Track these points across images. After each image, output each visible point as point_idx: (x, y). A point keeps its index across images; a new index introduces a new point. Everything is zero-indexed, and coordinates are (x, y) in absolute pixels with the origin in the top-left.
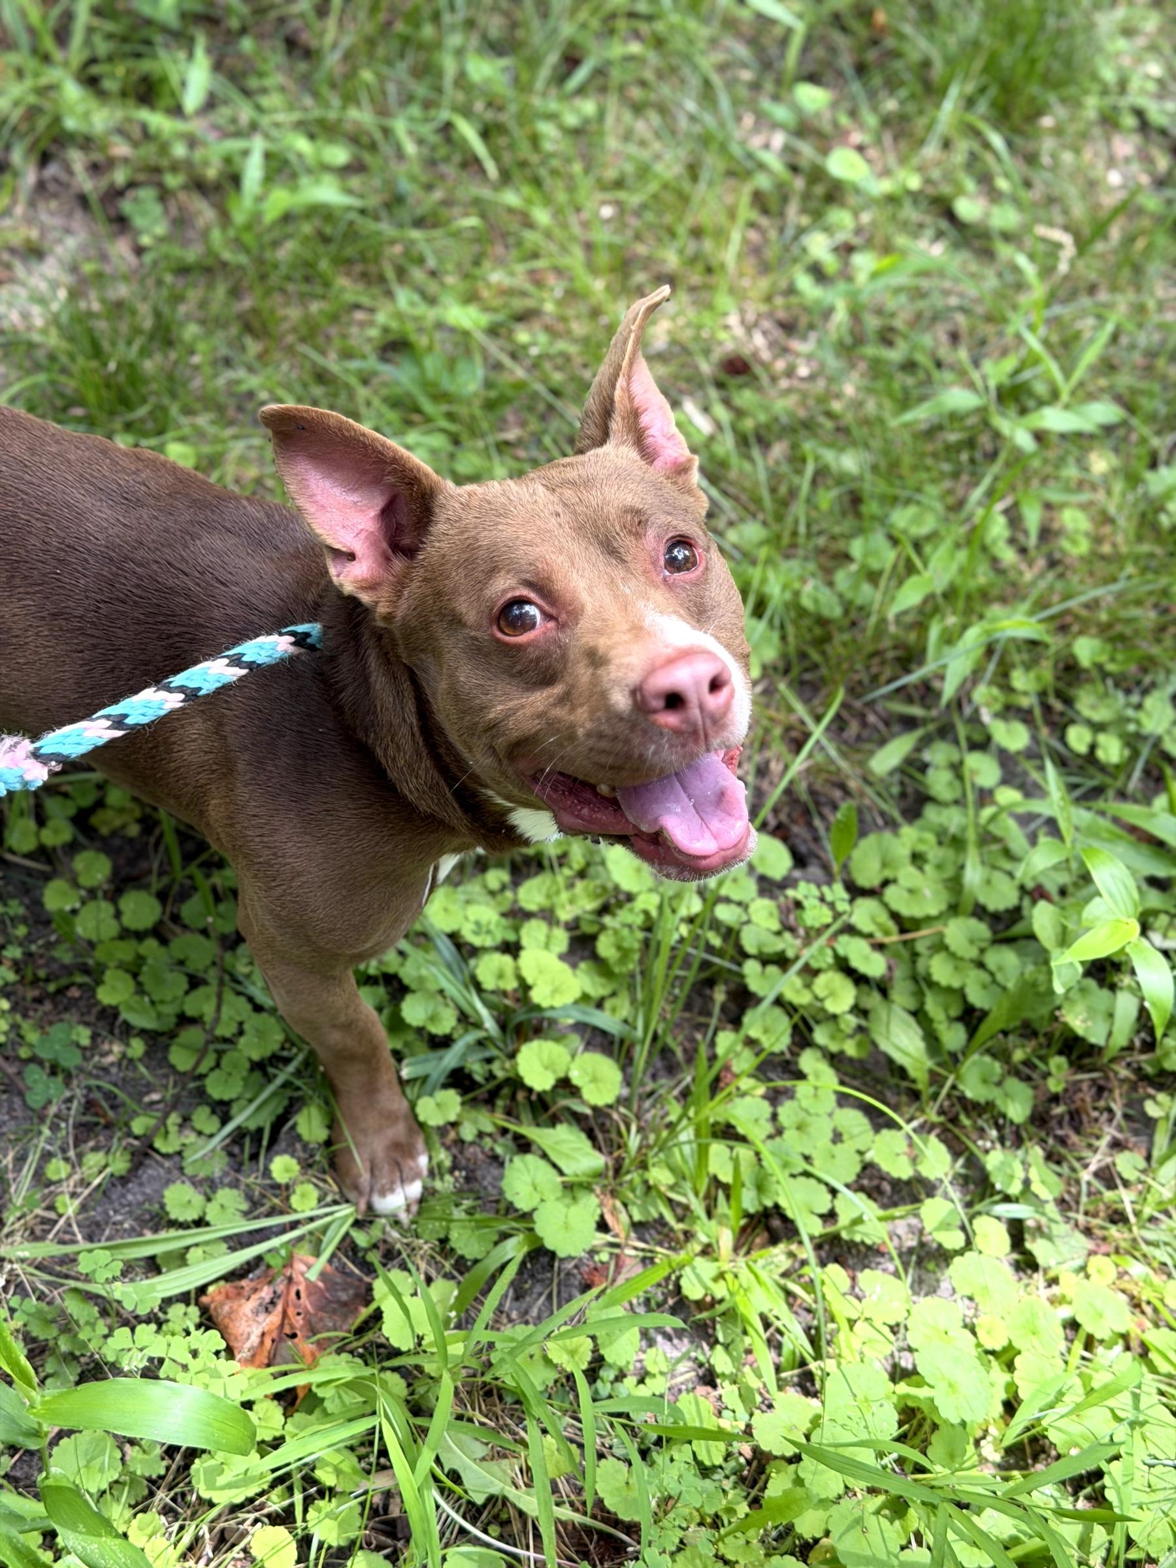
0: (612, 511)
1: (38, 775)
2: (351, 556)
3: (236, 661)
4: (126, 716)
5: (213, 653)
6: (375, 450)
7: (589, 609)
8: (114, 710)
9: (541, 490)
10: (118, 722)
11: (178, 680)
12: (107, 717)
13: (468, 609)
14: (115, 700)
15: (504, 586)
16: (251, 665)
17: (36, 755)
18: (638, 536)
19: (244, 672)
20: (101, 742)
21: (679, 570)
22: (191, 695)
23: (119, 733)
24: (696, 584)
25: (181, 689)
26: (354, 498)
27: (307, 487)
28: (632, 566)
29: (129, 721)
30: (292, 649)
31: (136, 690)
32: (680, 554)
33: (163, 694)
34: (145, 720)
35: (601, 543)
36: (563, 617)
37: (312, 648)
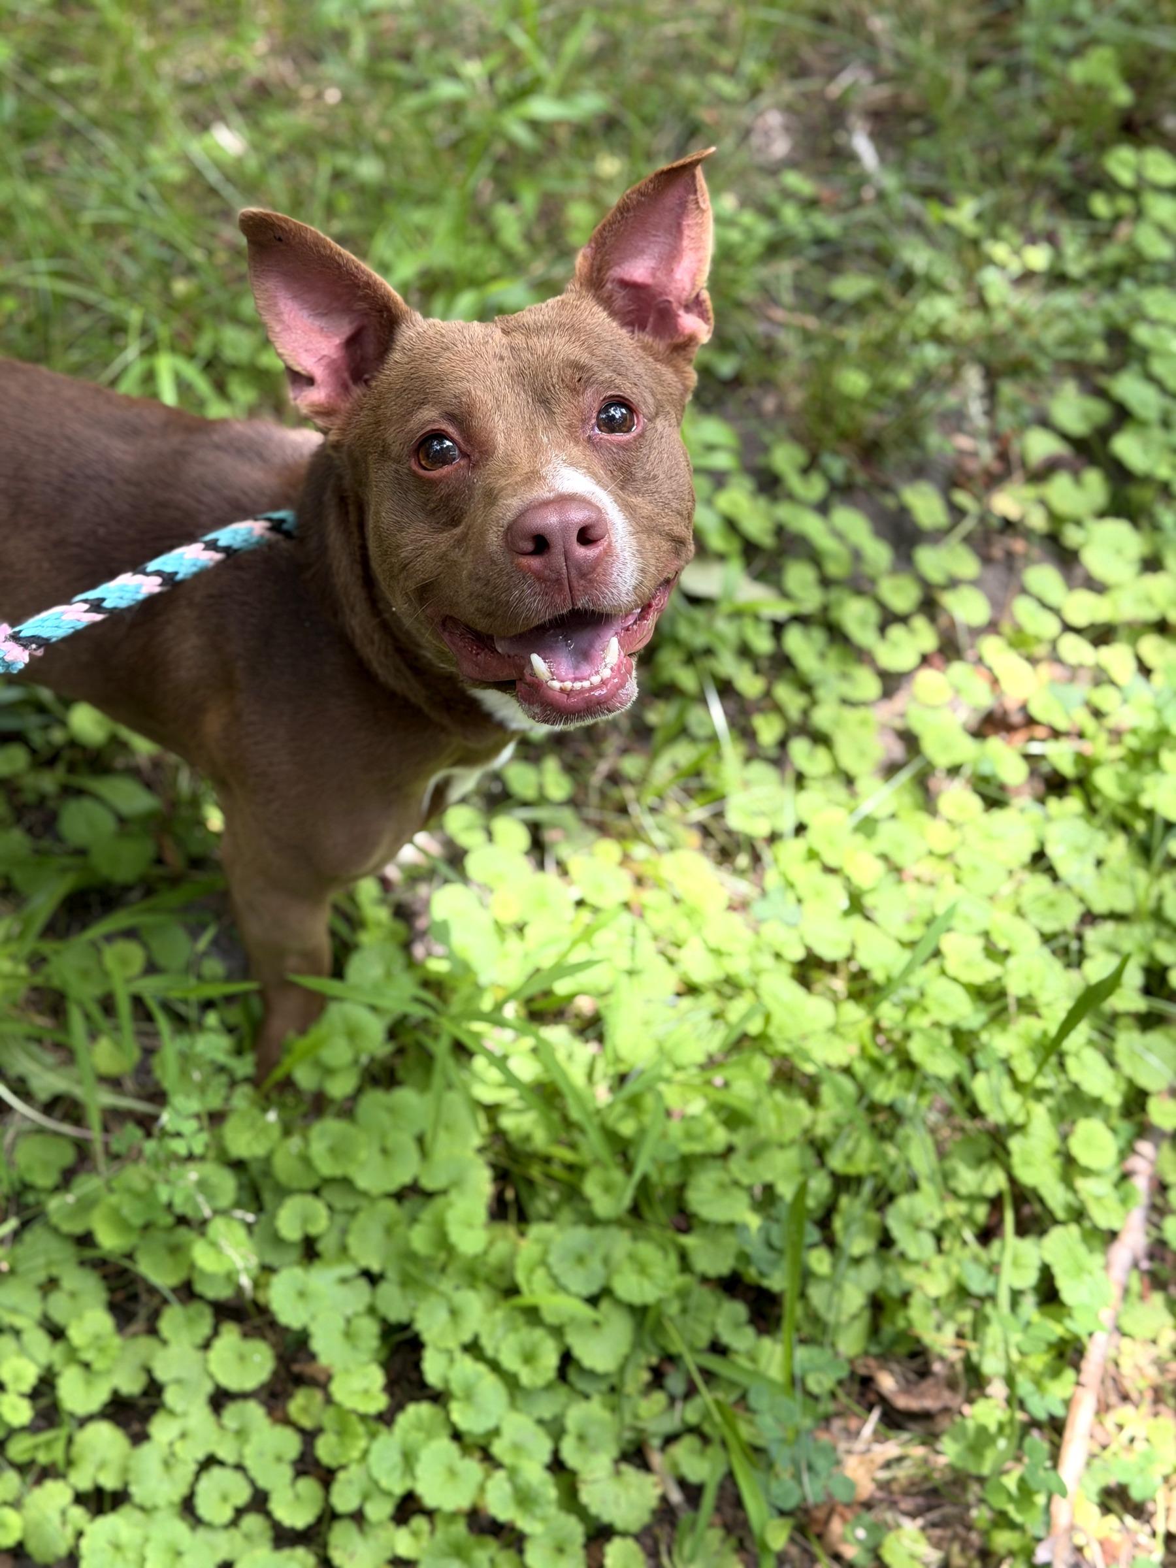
0: (556, 360)
1: (20, 658)
2: (310, 381)
3: (212, 546)
4: (103, 600)
5: (189, 538)
6: (350, 274)
7: (500, 451)
8: (92, 595)
9: (498, 334)
10: (96, 606)
11: (152, 566)
12: (85, 601)
13: (397, 438)
14: (93, 586)
15: (428, 416)
16: (228, 550)
17: (15, 638)
18: (575, 391)
19: (218, 556)
20: (80, 626)
21: (612, 430)
22: (168, 579)
23: (98, 617)
24: (624, 447)
25: (158, 573)
26: (318, 323)
27: (276, 305)
28: (558, 418)
29: (107, 604)
30: (268, 535)
31: (112, 575)
32: (617, 413)
33: (139, 578)
34: (123, 604)
35: (534, 391)
36: (476, 456)
37: (288, 535)
